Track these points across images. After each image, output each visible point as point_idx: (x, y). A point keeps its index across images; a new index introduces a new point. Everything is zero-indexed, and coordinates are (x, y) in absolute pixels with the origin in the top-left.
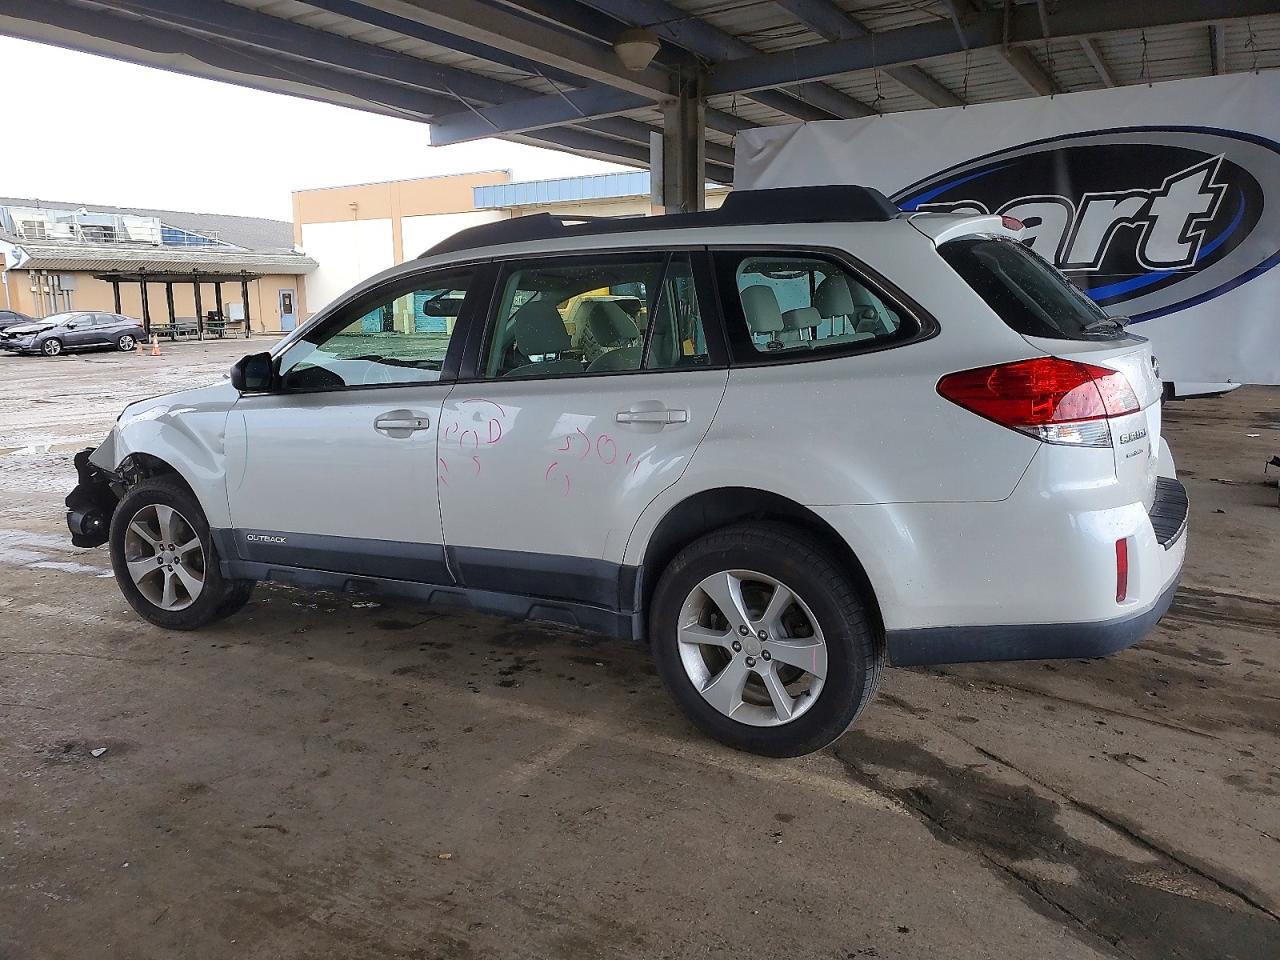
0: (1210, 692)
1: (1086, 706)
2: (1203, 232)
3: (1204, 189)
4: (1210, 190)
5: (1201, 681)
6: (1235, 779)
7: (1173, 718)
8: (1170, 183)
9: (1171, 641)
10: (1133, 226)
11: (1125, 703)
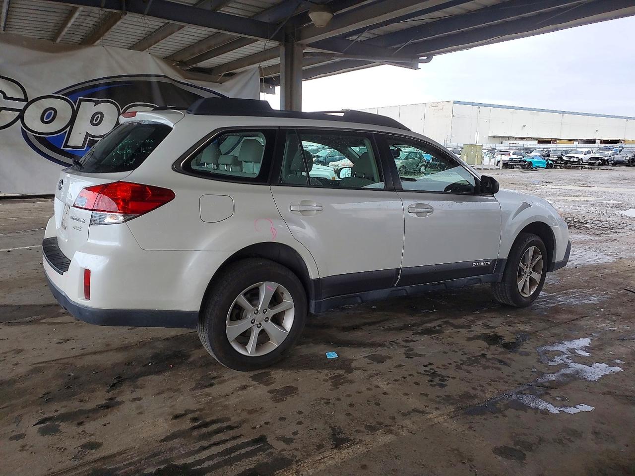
0: (41, 391)
1: (95, 353)
5: (48, 398)
6: (19, 351)
7: (54, 366)
9: (81, 428)
11: (80, 363)
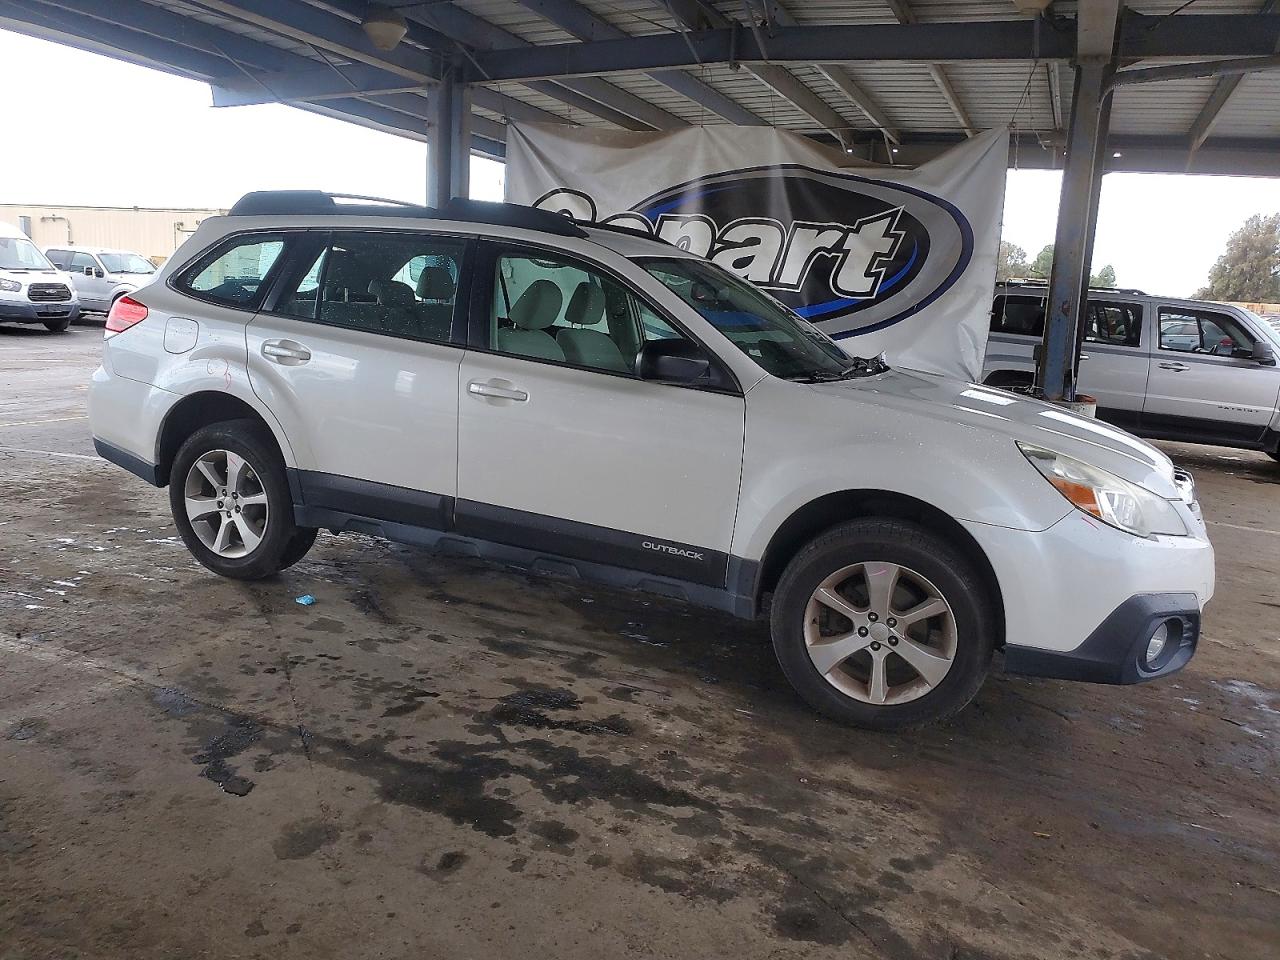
2: (884, 269)
3: (887, 234)
4: (892, 236)
8: (861, 224)
10: (830, 256)
